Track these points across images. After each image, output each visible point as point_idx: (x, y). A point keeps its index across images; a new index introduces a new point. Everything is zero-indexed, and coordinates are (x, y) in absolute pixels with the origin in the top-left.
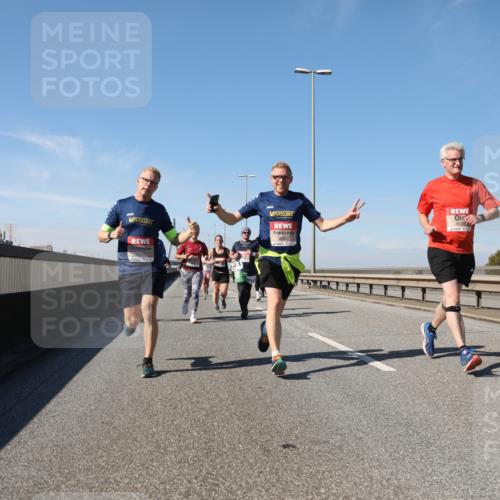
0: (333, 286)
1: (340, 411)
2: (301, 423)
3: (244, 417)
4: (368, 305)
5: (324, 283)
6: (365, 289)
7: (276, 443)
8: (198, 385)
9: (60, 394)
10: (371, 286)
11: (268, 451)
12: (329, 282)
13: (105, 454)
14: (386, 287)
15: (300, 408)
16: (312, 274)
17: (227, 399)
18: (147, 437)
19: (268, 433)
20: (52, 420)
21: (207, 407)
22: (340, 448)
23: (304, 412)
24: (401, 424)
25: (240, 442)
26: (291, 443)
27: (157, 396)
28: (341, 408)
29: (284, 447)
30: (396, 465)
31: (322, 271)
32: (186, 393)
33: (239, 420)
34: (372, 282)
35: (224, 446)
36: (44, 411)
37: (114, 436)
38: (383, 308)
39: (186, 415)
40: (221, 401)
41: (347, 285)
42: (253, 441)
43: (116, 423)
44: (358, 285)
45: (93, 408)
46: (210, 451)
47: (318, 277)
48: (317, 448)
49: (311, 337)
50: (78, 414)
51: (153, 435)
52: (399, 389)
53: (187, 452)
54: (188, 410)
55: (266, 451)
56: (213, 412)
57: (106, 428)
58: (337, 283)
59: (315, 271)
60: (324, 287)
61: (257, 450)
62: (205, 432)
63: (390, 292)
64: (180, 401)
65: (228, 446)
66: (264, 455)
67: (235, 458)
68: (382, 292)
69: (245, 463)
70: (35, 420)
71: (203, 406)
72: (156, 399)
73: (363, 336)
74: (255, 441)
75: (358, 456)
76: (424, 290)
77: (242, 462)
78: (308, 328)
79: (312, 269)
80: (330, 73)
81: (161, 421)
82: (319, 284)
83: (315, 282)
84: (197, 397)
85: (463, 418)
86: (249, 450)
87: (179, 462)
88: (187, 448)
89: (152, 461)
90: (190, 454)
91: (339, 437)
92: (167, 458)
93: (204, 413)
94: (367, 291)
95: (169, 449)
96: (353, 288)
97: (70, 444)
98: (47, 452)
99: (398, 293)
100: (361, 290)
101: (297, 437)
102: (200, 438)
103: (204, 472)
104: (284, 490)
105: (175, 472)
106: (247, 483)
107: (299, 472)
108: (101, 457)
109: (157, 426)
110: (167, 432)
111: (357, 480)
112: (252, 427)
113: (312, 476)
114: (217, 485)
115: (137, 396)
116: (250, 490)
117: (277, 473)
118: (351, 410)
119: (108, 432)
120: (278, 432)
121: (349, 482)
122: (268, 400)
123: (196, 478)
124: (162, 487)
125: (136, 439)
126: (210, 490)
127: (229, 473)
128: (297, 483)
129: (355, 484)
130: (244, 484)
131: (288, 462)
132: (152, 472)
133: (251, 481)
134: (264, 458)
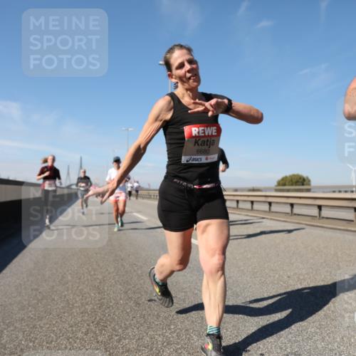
3: (124, 283)
7: (144, 299)
8: (95, 263)
11: (139, 304)
13: (33, 310)
17: (113, 272)
18: (61, 298)
19: (140, 293)
21: (100, 277)
25: (121, 299)
26: (153, 298)
27: (68, 271)
29: (149, 301)
32: (88, 269)
33: (120, 284)
35: (111, 302)
37: (40, 298)
39: (86, 283)
40: (109, 273)
42: (129, 298)
43: (41, 290)
45: (26, 280)
46: (102, 305)
51: (65, 296)
53: (87, 307)
54: (88, 280)
55: (137, 304)
56: (104, 281)
57: (34, 292)
61: (132, 304)
62: (99, 293)
64: (83, 274)
65: (113, 302)
66: (136, 306)
67: (118, 309)
69: (125, 312)
71: (98, 277)
72: (67, 273)
74: (131, 298)
76: (238, 201)
77: (122, 312)
81: (70, 287)
84: (94, 271)
85: (258, 279)
86: (127, 303)
87: (82, 313)
88: (87, 304)
89: (64, 313)
90: (89, 308)
91: (183, 294)
92: (74, 310)
93: (98, 281)
95: (75, 305)
102: (95, 298)
103: (98, 318)
104: (148, 328)
105: (79, 319)
106: (125, 324)
107: (158, 316)
108: (31, 311)
109: (68, 290)
110: (74, 294)
111: (194, 319)
112: (129, 289)
113: (166, 318)
114: (106, 327)
115: (54, 271)
116: (127, 329)
117: (144, 317)
118: (191, 277)
119: (36, 295)
120: (145, 292)
121: (188, 321)
122: (139, 272)
123: (93, 322)
124: (70, 329)
125: (54, 299)
126: (101, 330)
127: (113, 319)
128: (156, 323)
129: (193, 322)
130: (123, 325)
131: (151, 310)
132: (64, 320)
133: (127, 323)
134: (136, 308)
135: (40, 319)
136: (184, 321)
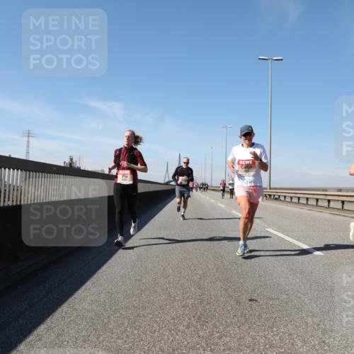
0: (282, 198)
1: (287, 280)
2: (261, 286)
3: (225, 280)
4: (305, 211)
5: (276, 197)
6: (303, 201)
7: (245, 298)
8: (195, 259)
9: (110, 261)
10: (307, 199)
11: (240, 303)
12: (279, 196)
13: (137, 299)
14: (317, 200)
15: (260, 276)
16: (269, 190)
17: (213, 269)
19: (240, 292)
20: (105, 277)
21: (200, 273)
22: (287, 303)
23: (263, 279)
24: (326, 289)
25: (222, 296)
26: (254, 298)
27: (169, 265)
28: (287, 277)
29: (250, 300)
30: (323, 315)
31: (275, 189)
32: (187, 264)
33: (221, 282)
34: (308, 196)
35: (211, 298)
36: (100, 271)
37: (144, 288)
38: (315, 213)
39: (187, 277)
40: (209, 270)
41: (291, 198)
42: (230, 296)
43: (144, 281)
44: (299, 198)
45: (129, 270)
46: (202, 300)
47: (272, 192)
48: (271, 303)
49: (267, 231)
50: (121, 274)
51: (167, 289)
52: (326, 267)
53: (188, 301)
54: (188, 275)
55: (238, 303)
56: (204, 277)
58: (285, 197)
59: (270, 189)
60: (276, 199)
61: (232, 302)
62: (199, 289)
63: (320, 203)
64: (184, 269)
65: (214, 298)
66: (237, 305)
67: (219, 306)
68: (315, 203)
69: (225, 310)
70: (95, 276)
71: (198, 272)
72: (168, 267)
73: (302, 231)
74: (232, 296)
75: (298, 309)
76: (343, 202)
77: (223, 309)
78: (266, 225)
79: (268, 187)
80: (282, 60)
82: (272, 197)
83: (270, 195)
84: (194, 266)
86: (228, 301)
87: (184, 307)
88: (188, 298)
89: (166, 305)
90: (190, 302)
91: (286, 296)
92: (176, 304)
93: (199, 277)
94: (305, 202)
95: (177, 298)
96: (295, 200)
97: (116, 292)
98: (102, 296)
99: (326, 204)
100: (301, 201)
101: (258, 295)
102: (196, 293)
103: (199, 313)
104: (250, 328)
105: (181, 313)
106: (226, 322)
107: (260, 317)
108: (135, 301)
109: (169, 283)
110: (176, 287)
111: (298, 324)
112: (229, 287)
113: (268, 320)
114: (207, 322)
115: (156, 264)
116: (228, 327)
117: (245, 317)
118: (294, 279)
119: (139, 286)
120: (246, 291)
121: (292, 325)
122: (240, 270)
123: (194, 317)
124: (172, 321)
125: (156, 291)
126: (203, 325)
127: (214, 315)
128: (258, 324)
129: (296, 326)
130: (224, 322)
131: (252, 310)
132: (166, 312)
133: (228, 321)
134: (237, 307)
135: (144, 308)
136: (287, 325)
